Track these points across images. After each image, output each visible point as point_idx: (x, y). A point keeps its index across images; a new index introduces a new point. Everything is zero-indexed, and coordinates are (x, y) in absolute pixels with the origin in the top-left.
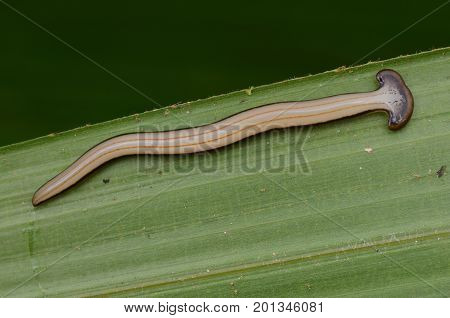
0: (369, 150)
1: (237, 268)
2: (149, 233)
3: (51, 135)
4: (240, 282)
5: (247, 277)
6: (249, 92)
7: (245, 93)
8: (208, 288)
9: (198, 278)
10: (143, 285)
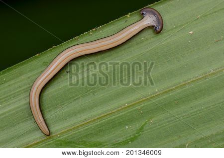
0: (191, 32)
1: (140, 100)
2: (94, 93)
3: (37, 55)
4: (143, 106)
5: (146, 104)
6: (128, 16)
7: (127, 17)
8: (128, 113)
9: (122, 109)
10: (96, 118)
